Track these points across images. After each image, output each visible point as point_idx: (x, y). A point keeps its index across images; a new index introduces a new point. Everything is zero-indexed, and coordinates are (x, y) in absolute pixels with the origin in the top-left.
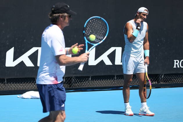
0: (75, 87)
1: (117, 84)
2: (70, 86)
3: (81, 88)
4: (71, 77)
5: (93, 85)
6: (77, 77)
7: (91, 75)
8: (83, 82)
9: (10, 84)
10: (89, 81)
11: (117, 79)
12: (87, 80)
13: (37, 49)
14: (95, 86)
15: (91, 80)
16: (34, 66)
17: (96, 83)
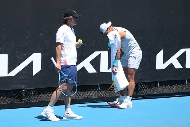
0: (142, 94)
1: (188, 89)
2: (137, 93)
3: (149, 95)
4: (138, 83)
5: (162, 91)
6: (144, 83)
7: (159, 80)
8: (151, 88)
10: (157, 86)
11: (188, 84)
12: (155, 86)
13: (99, 54)
14: (164, 92)
15: (160, 86)
16: (96, 72)
17: (165, 89)
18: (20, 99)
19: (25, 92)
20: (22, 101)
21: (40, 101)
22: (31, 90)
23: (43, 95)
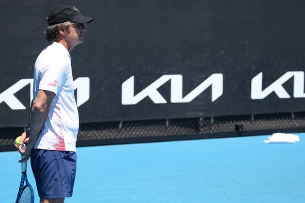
9: (258, 122)
18: (197, 129)
19: (203, 120)
20: (199, 131)
21: (221, 131)
22: (209, 118)
23: (225, 125)
